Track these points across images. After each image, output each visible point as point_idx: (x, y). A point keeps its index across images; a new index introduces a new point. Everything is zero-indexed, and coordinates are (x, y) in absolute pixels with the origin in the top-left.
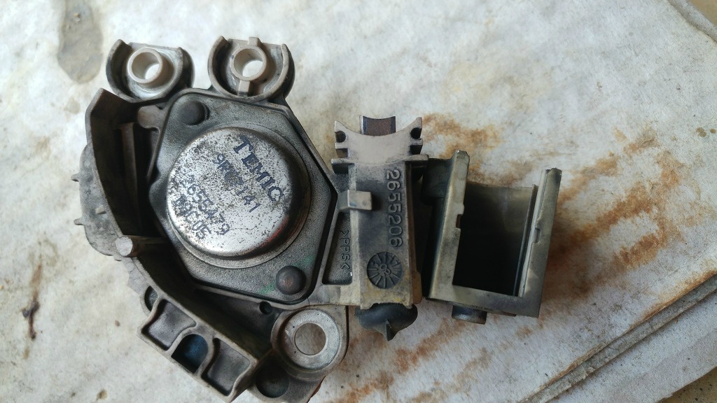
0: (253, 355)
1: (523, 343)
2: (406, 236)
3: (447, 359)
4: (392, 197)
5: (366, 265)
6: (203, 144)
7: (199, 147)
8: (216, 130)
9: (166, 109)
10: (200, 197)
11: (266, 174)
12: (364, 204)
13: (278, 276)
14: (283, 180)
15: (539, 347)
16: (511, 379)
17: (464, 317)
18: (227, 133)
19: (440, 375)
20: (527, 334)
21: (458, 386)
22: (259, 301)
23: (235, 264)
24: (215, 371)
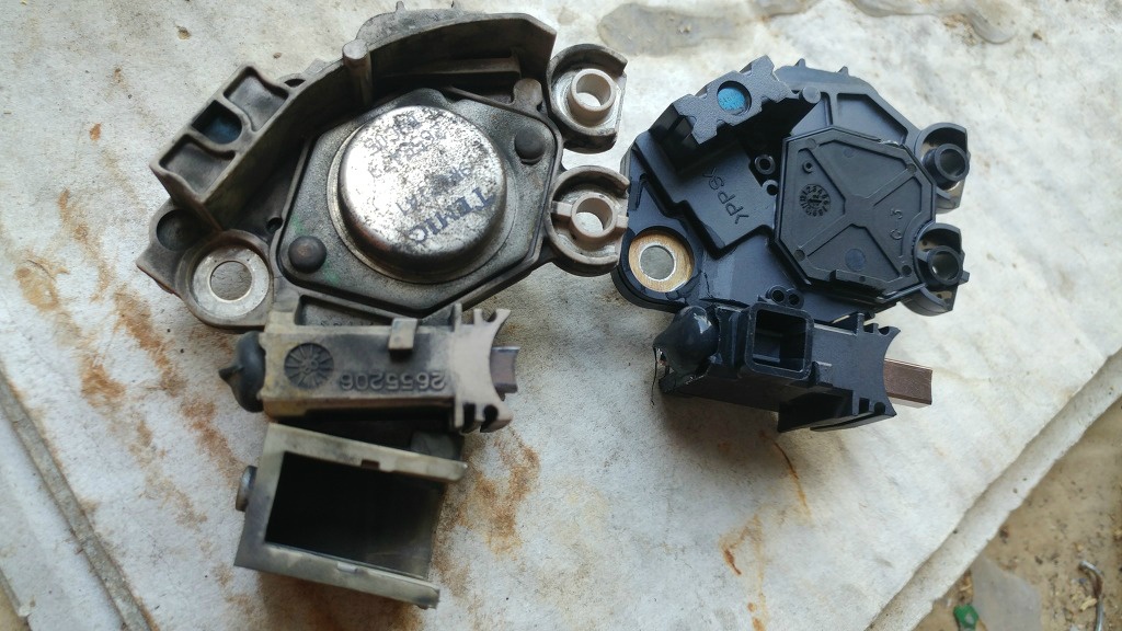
0: (210, 197)
1: (207, 573)
2: (354, 395)
3: (195, 468)
4: (407, 378)
5: (318, 342)
6: (485, 152)
7: (481, 147)
8: (502, 167)
9: (537, 114)
10: (417, 145)
11: (445, 225)
12: (397, 339)
13: (315, 238)
14: (435, 245)
15: (200, 597)
16: (156, 559)
17: (246, 480)
18: (499, 179)
19: (174, 459)
20: (221, 579)
21: (156, 482)
22: (284, 216)
23: (333, 188)
24: (193, 153)
